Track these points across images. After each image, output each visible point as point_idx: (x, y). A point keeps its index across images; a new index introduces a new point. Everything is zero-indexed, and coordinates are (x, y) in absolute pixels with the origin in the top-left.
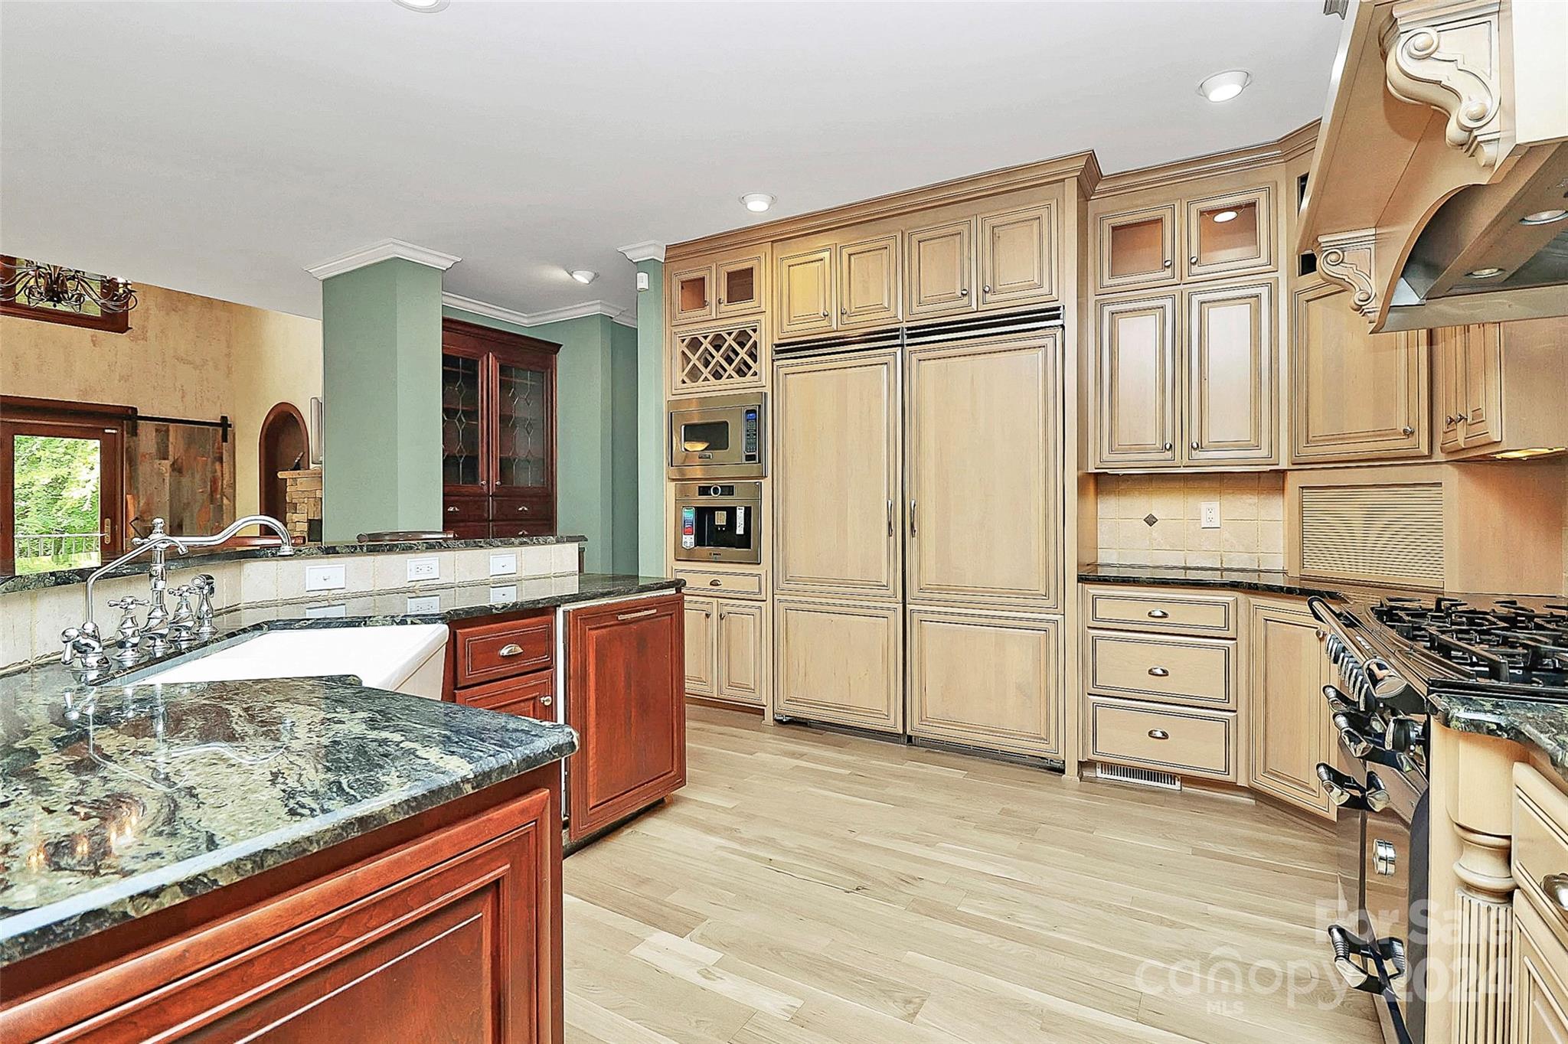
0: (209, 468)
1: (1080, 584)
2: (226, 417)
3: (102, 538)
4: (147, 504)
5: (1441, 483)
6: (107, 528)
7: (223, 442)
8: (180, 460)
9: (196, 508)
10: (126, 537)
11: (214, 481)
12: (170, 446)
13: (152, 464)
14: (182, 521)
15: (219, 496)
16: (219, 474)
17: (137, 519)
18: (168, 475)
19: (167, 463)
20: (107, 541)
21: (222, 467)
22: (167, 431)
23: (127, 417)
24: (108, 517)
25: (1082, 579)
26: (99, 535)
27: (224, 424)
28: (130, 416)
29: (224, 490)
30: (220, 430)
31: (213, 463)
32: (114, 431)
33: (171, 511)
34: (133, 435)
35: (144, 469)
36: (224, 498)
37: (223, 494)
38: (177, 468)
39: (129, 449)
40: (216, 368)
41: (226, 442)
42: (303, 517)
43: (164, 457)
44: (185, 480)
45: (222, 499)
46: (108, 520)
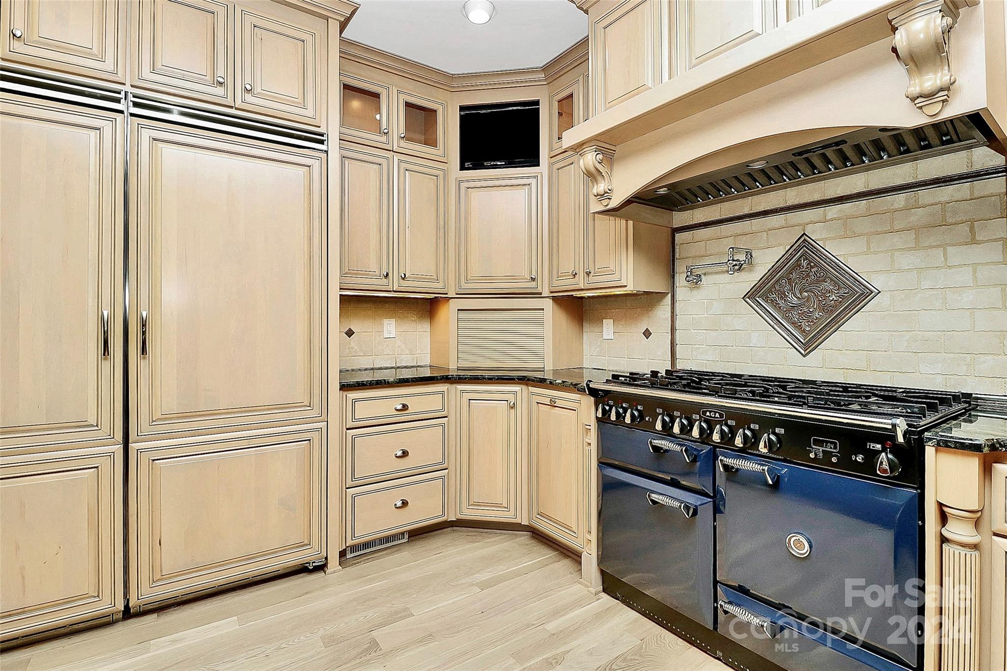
1: (341, 392)
5: (543, 309)
25: (344, 387)
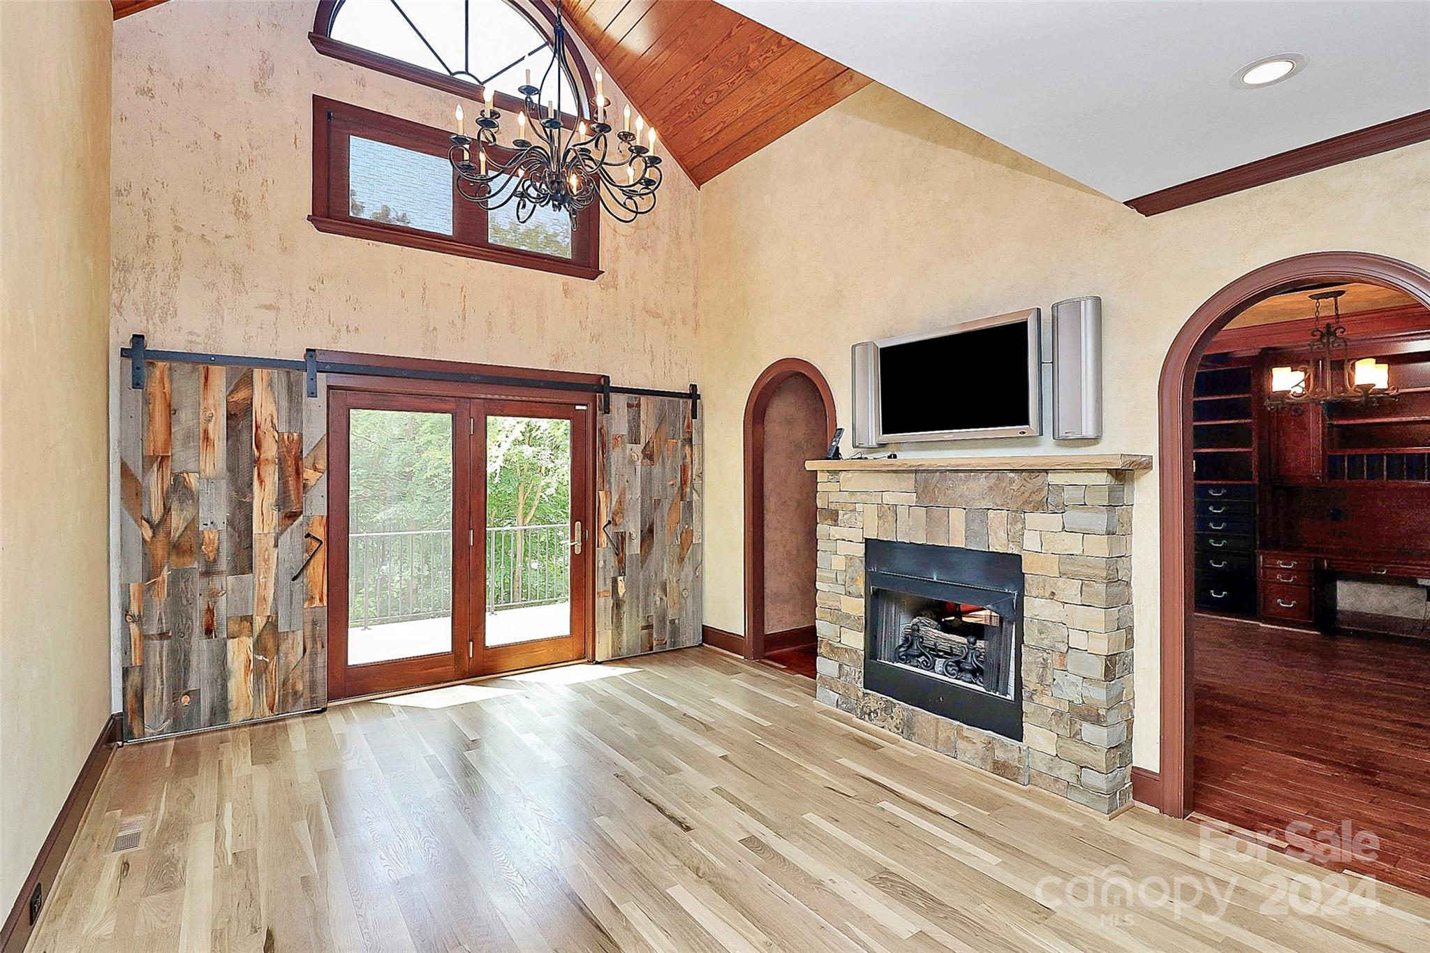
0: (679, 454)
2: (696, 385)
3: (573, 547)
4: (620, 502)
6: (578, 535)
7: (693, 418)
8: (651, 444)
9: (666, 506)
10: (598, 547)
11: (684, 470)
12: (642, 425)
13: (624, 450)
14: (652, 525)
15: (688, 490)
16: (688, 460)
17: (610, 522)
18: (639, 463)
19: (638, 449)
20: (578, 551)
21: (692, 450)
22: (639, 405)
23: (600, 387)
24: (578, 521)
26: (570, 544)
27: (693, 395)
28: (603, 386)
29: (694, 482)
30: (690, 402)
31: (683, 446)
32: (584, 408)
33: (642, 511)
34: (605, 413)
35: (616, 455)
36: (694, 491)
37: (692, 487)
38: (649, 455)
39: (602, 430)
40: (684, 322)
41: (696, 418)
42: (857, 535)
43: (637, 441)
44: (657, 469)
45: (692, 493)
46: (578, 524)
